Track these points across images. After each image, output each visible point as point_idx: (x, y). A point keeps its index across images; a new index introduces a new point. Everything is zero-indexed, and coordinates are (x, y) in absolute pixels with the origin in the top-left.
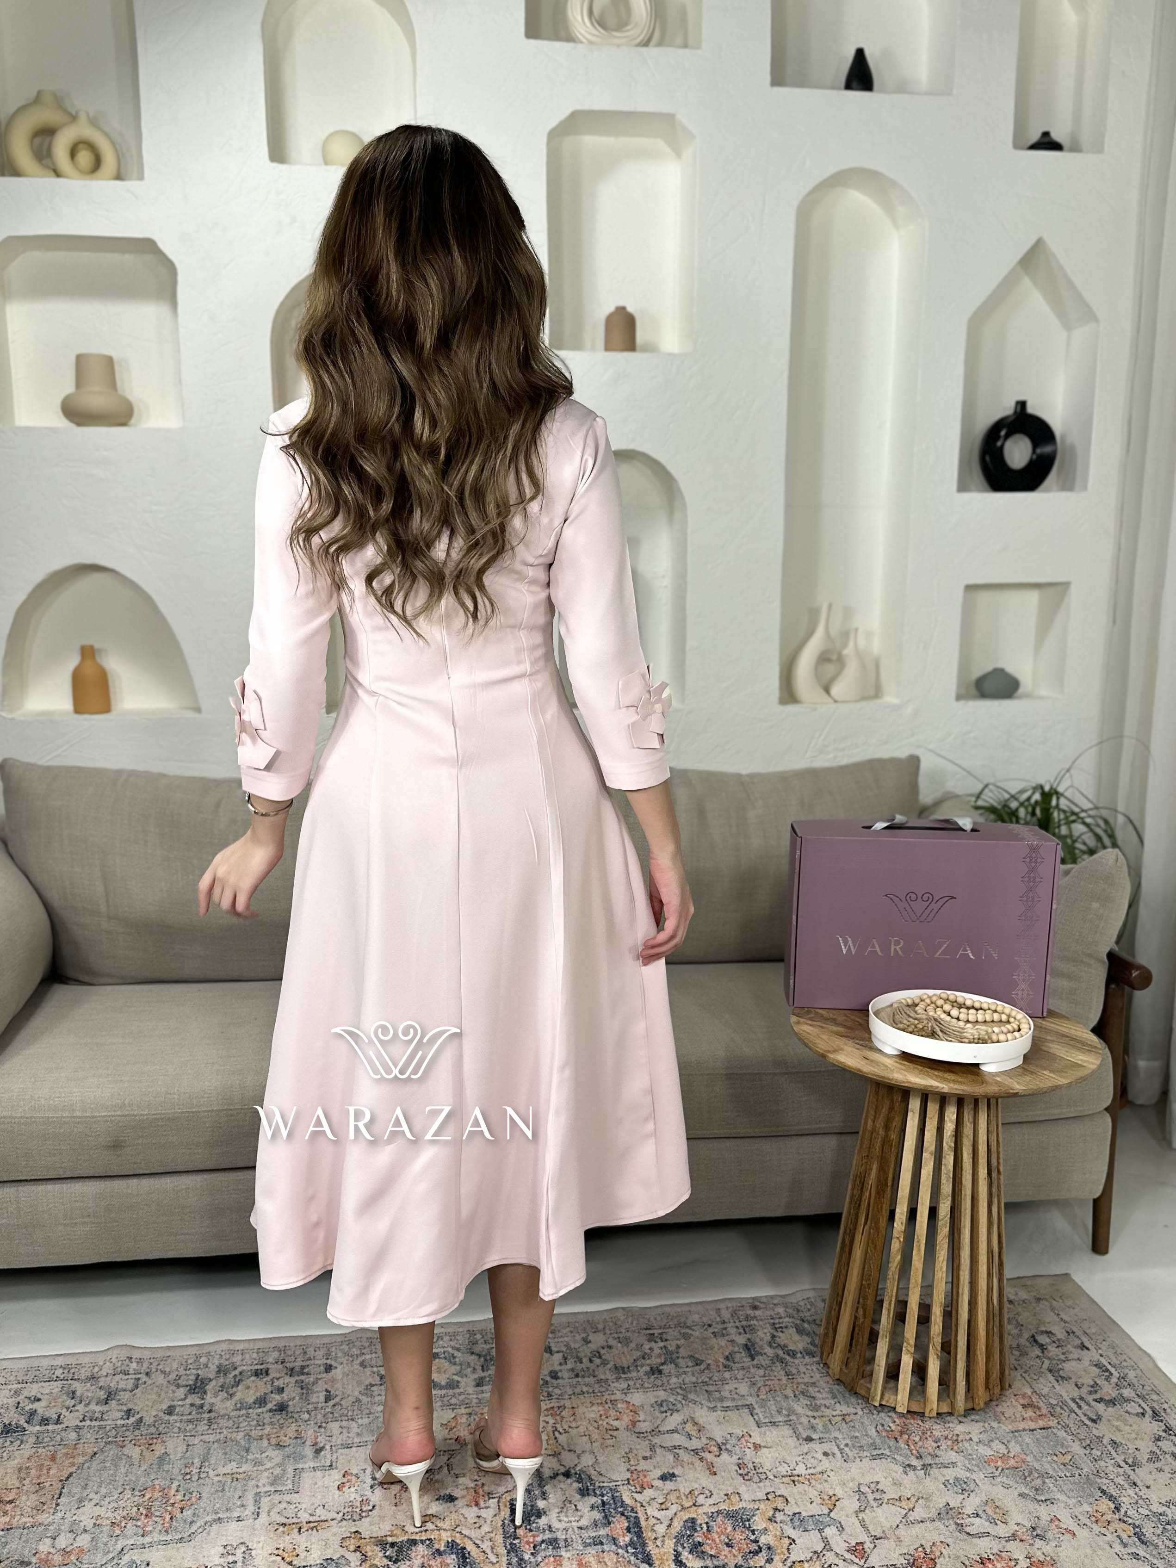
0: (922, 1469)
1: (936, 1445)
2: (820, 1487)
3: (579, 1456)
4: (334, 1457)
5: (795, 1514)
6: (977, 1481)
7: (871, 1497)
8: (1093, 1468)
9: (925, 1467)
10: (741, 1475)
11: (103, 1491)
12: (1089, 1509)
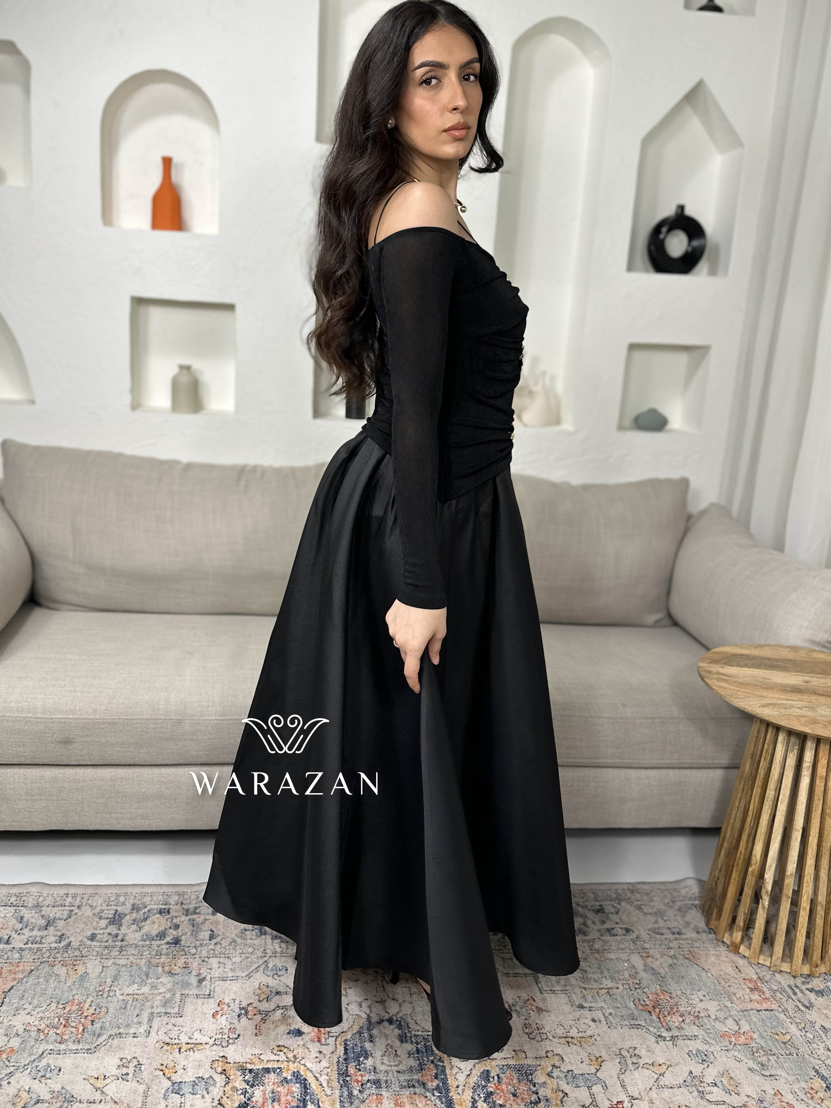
0: (671, 1040)
1: (681, 1019)
2: (589, 1049)
3: (400, 1005)
4: (212, 987)
5: (568, 1071)
6: (715, 1054)
7: (629, 1061)
8: (808, 1049)
9: (673, 1038)
10: (526, 1033)
11: (35, 1002)
12: (806, 1087)
